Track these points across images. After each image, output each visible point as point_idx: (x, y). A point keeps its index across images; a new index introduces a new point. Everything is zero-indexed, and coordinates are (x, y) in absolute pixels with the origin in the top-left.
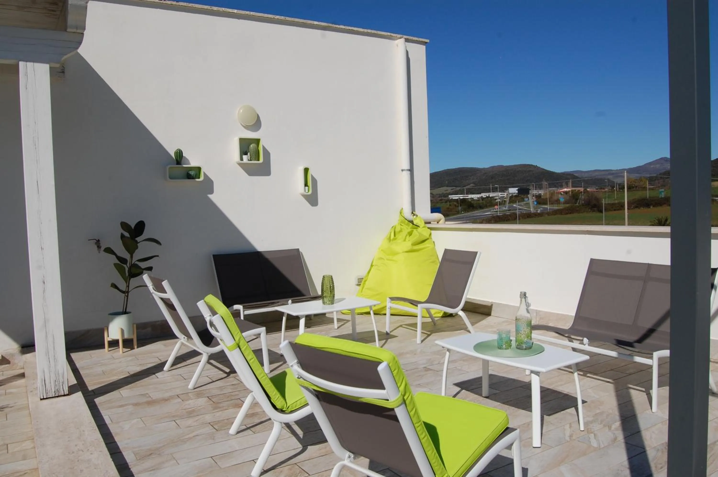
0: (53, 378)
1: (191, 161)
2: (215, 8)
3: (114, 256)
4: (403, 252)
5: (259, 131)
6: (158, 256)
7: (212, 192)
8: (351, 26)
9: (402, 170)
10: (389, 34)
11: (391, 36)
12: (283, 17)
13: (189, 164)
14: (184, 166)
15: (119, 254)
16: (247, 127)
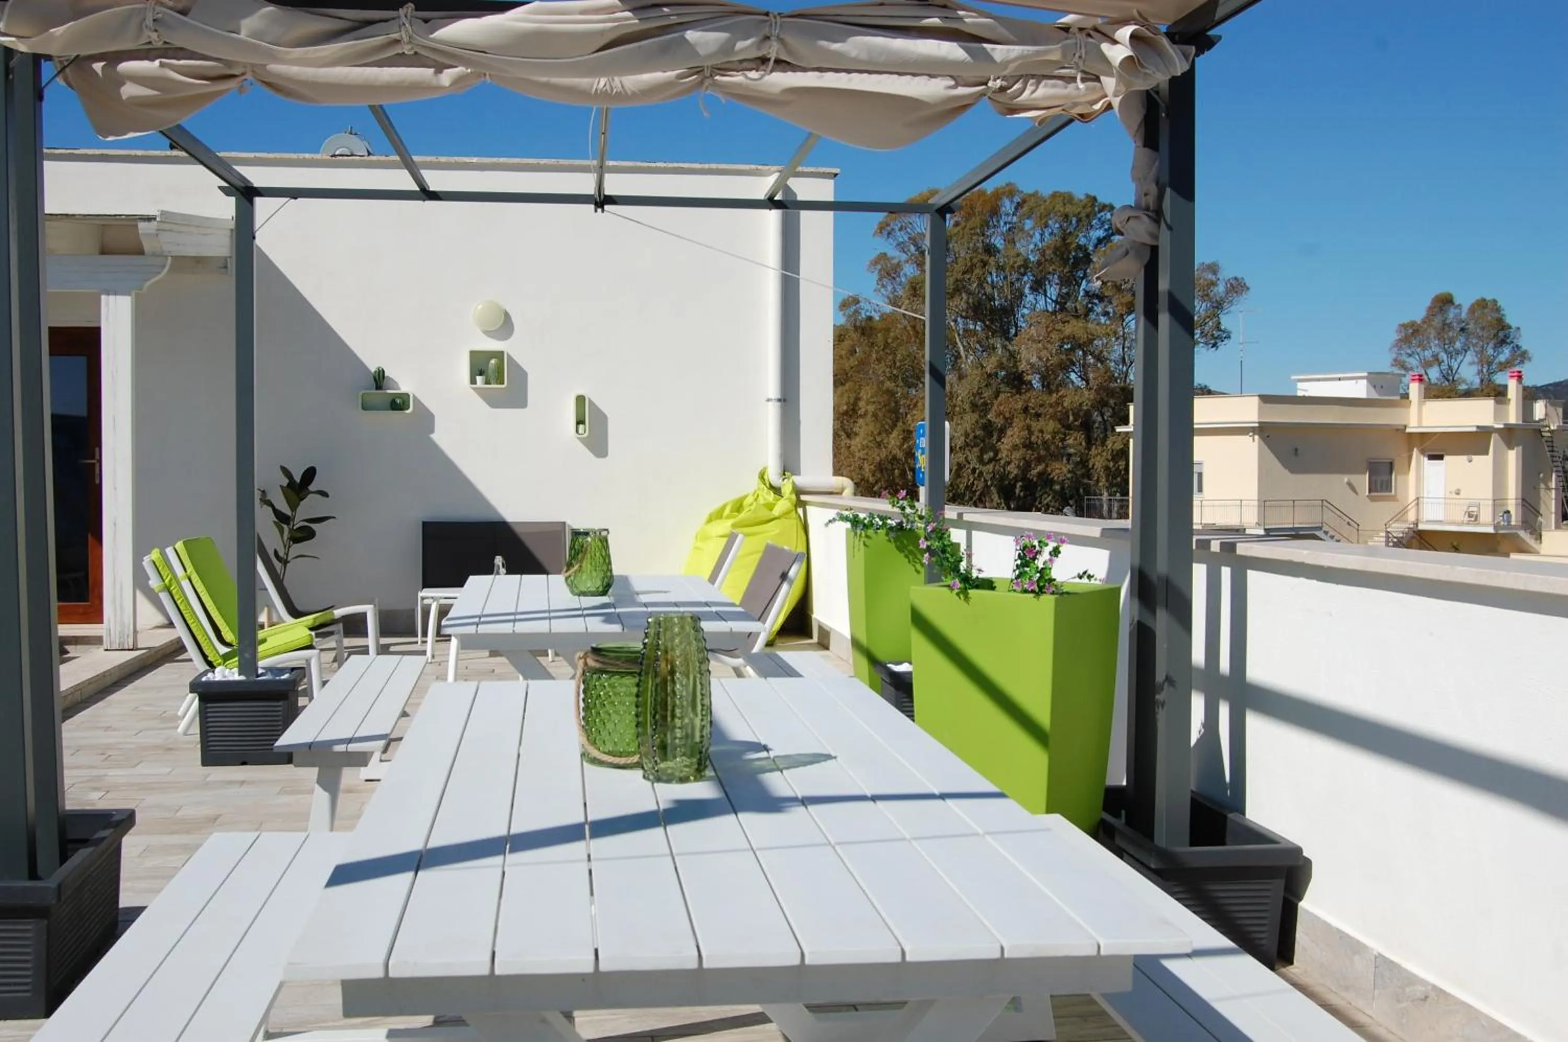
0: (119, 629)
1: (401, 385)
2: (443, 159)
3: (270, 509)
4: (717, 536)
5: (510, 340)
6: (334, 518)
7: (432, 431)
8: (677, 162)
9: (768, 400)
10: (753, 167)
11: (757, 169)
12: (553, 160)
13: (399, 389)
14: (389, 391)
15: (277, 507)
16: (488, 333)
